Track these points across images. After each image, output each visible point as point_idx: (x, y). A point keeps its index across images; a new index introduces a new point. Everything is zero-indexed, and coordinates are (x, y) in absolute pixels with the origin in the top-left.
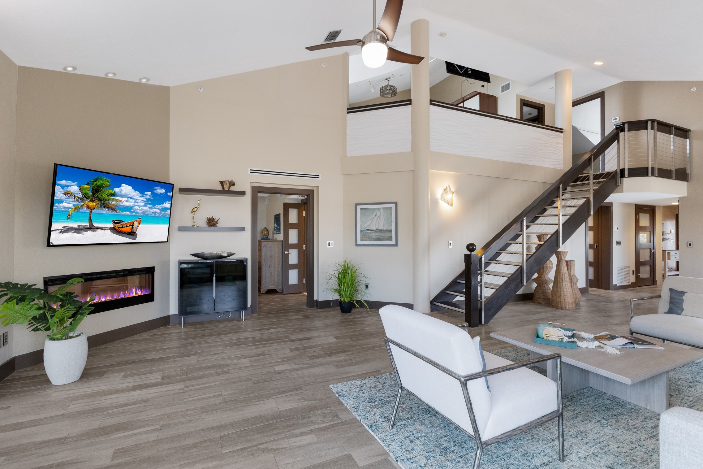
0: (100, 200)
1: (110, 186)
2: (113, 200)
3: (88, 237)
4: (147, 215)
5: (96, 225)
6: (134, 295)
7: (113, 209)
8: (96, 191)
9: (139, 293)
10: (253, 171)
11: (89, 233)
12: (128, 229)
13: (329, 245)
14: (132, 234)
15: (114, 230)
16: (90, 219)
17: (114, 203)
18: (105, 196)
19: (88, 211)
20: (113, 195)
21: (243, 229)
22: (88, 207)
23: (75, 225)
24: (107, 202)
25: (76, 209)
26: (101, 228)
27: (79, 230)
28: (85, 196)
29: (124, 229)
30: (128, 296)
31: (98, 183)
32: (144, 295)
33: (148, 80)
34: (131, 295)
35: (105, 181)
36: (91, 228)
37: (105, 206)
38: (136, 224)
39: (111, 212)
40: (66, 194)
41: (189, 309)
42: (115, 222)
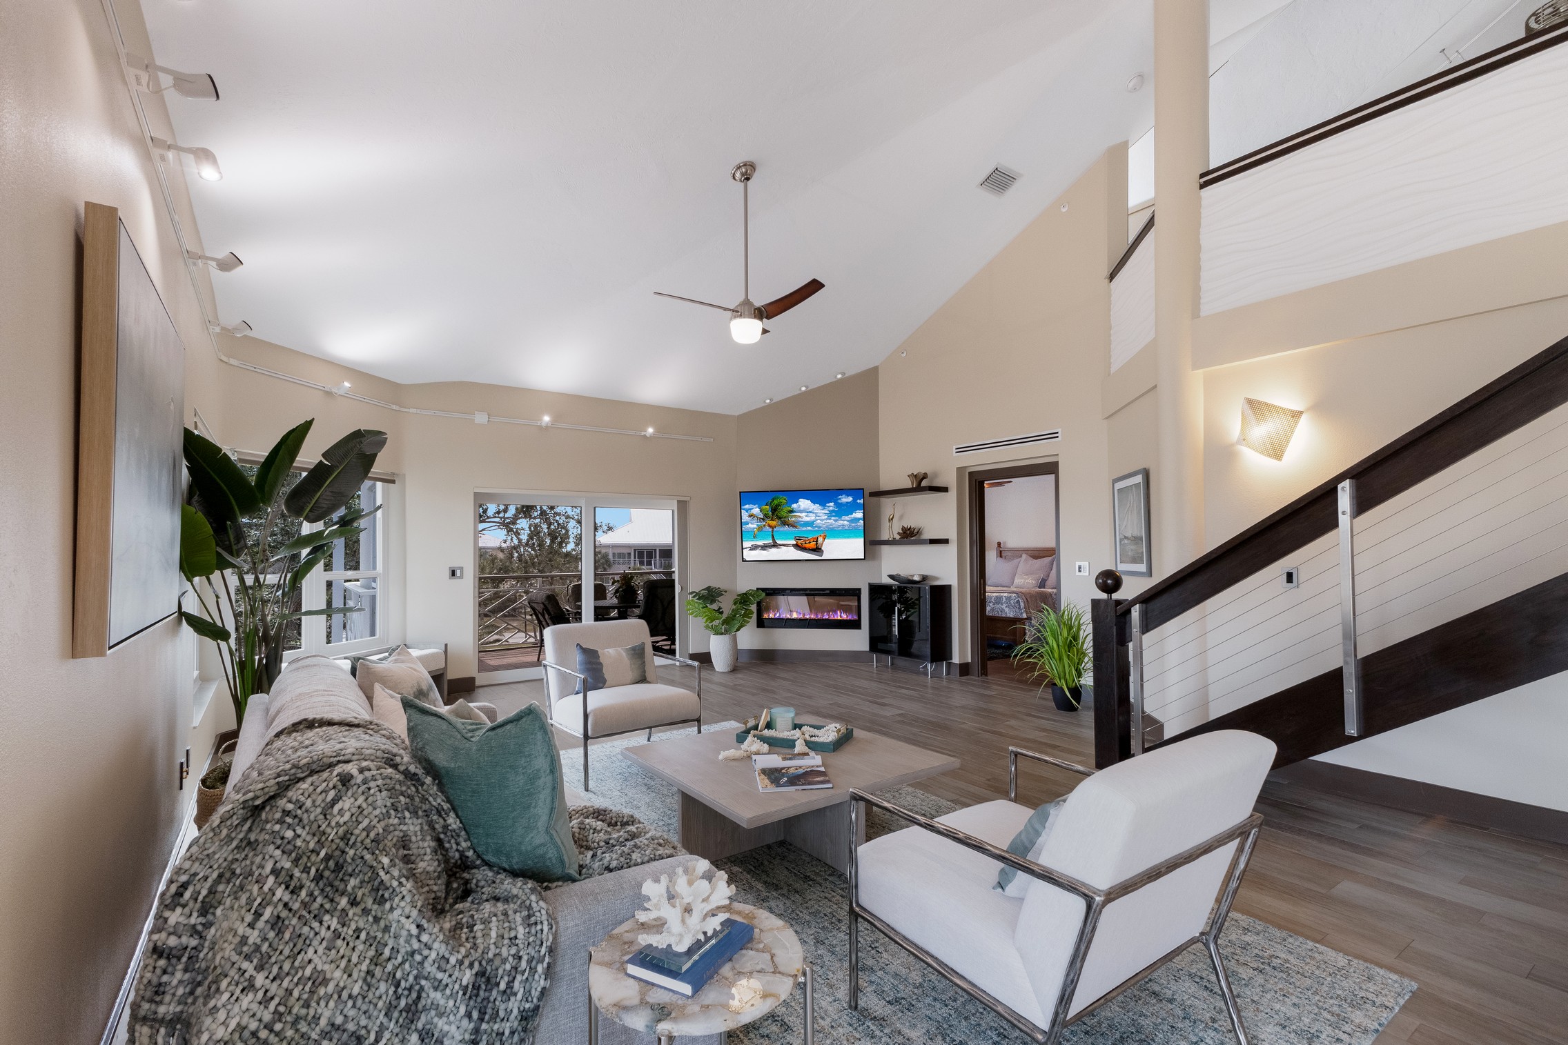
0: (780, 518)
1: (787, 503)
2: (792, 517)
3: (773, 554)
4: (832, 529)
5: (779, 542)
6: (839, 618)
7: (793, 525)
8: (774, 510)
9: (845, 617)
10: (960, 450)
11: (774, 550)
12: (812, 545)
13: (1080, 571)
14: (817, 550)
15: (797, 546)
16: (773, 537)
17: (793, 519)
18: (783, 513)
19: (771, 530)
20: (791, 511)
21: (946, 541)
22: (770, 526)
23: (760, 543)
24: (786, 519)
25: (760, 529)
26: (784, 545)
27: (764, 547)
28: (766, 516)
29: (807, 546)
30: (832, 617)
31: (776, 502)
32: (850, 620)
33: (843, 374)
34: (836, 618)
35: (782, 499)
36: (775, 545)
37: (785, 523)
38: (820, 540)
39: (791, 529)
40: (750, 516)
41: (881, 646)
42: (797, 539)
